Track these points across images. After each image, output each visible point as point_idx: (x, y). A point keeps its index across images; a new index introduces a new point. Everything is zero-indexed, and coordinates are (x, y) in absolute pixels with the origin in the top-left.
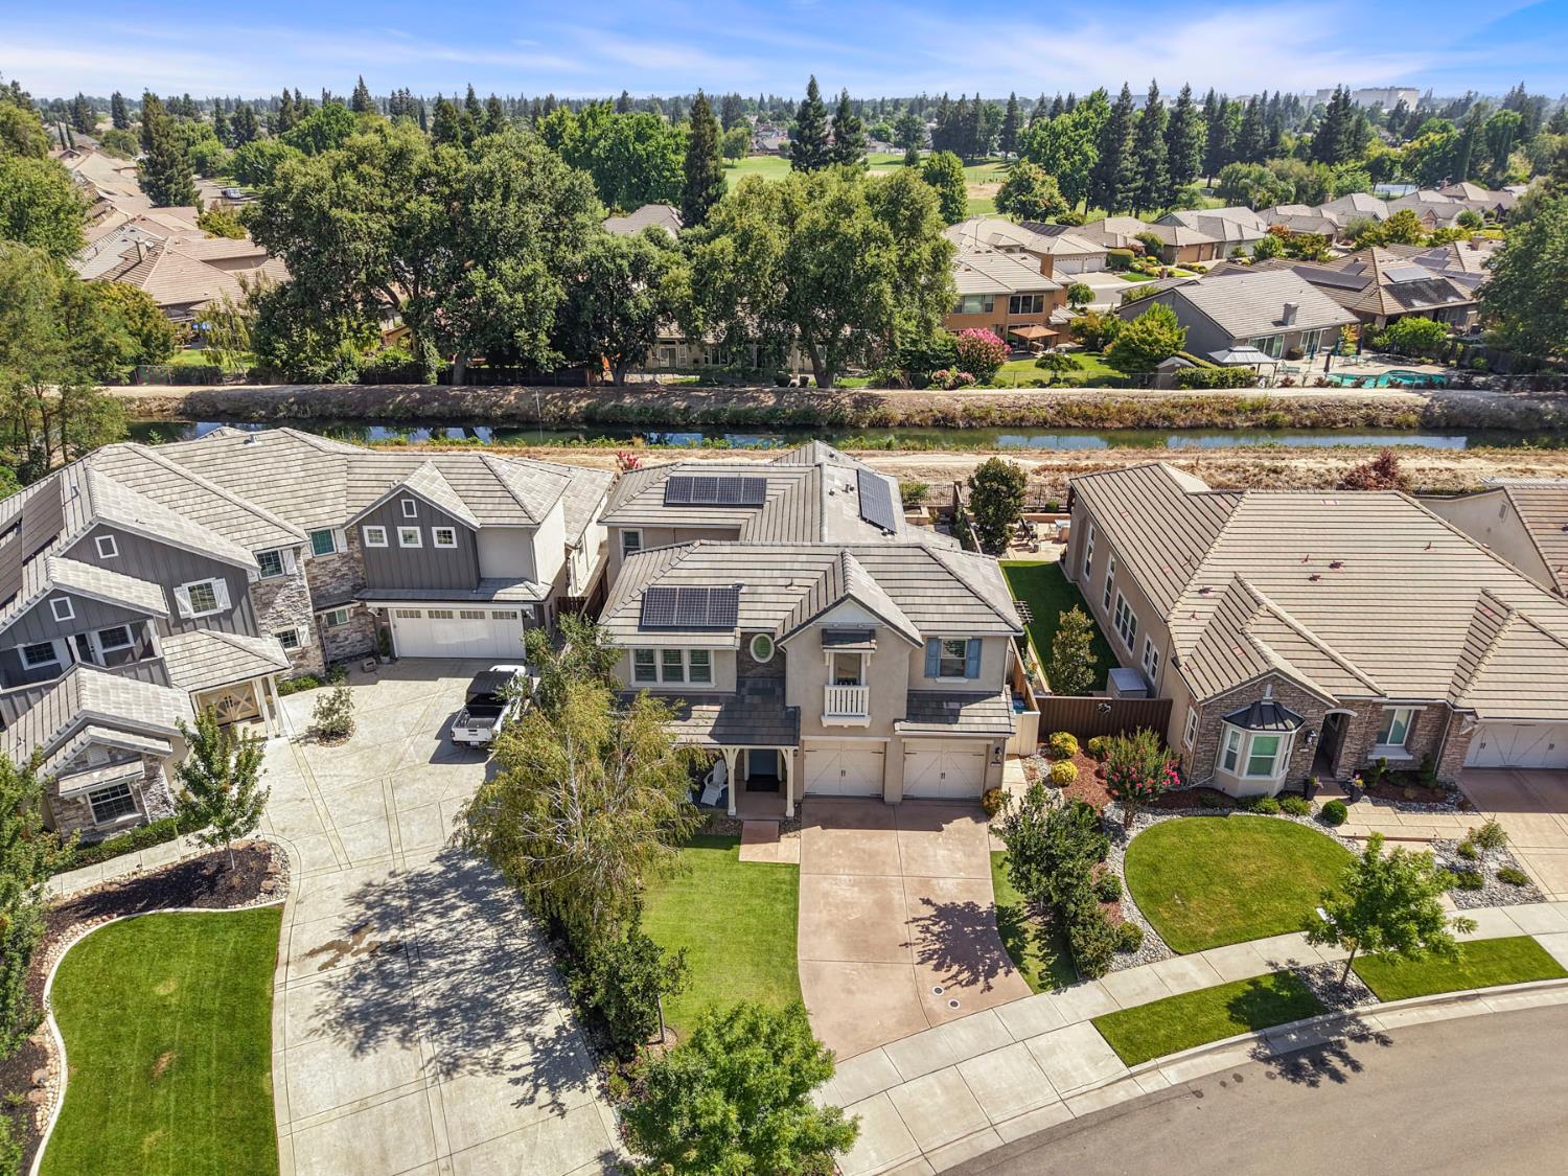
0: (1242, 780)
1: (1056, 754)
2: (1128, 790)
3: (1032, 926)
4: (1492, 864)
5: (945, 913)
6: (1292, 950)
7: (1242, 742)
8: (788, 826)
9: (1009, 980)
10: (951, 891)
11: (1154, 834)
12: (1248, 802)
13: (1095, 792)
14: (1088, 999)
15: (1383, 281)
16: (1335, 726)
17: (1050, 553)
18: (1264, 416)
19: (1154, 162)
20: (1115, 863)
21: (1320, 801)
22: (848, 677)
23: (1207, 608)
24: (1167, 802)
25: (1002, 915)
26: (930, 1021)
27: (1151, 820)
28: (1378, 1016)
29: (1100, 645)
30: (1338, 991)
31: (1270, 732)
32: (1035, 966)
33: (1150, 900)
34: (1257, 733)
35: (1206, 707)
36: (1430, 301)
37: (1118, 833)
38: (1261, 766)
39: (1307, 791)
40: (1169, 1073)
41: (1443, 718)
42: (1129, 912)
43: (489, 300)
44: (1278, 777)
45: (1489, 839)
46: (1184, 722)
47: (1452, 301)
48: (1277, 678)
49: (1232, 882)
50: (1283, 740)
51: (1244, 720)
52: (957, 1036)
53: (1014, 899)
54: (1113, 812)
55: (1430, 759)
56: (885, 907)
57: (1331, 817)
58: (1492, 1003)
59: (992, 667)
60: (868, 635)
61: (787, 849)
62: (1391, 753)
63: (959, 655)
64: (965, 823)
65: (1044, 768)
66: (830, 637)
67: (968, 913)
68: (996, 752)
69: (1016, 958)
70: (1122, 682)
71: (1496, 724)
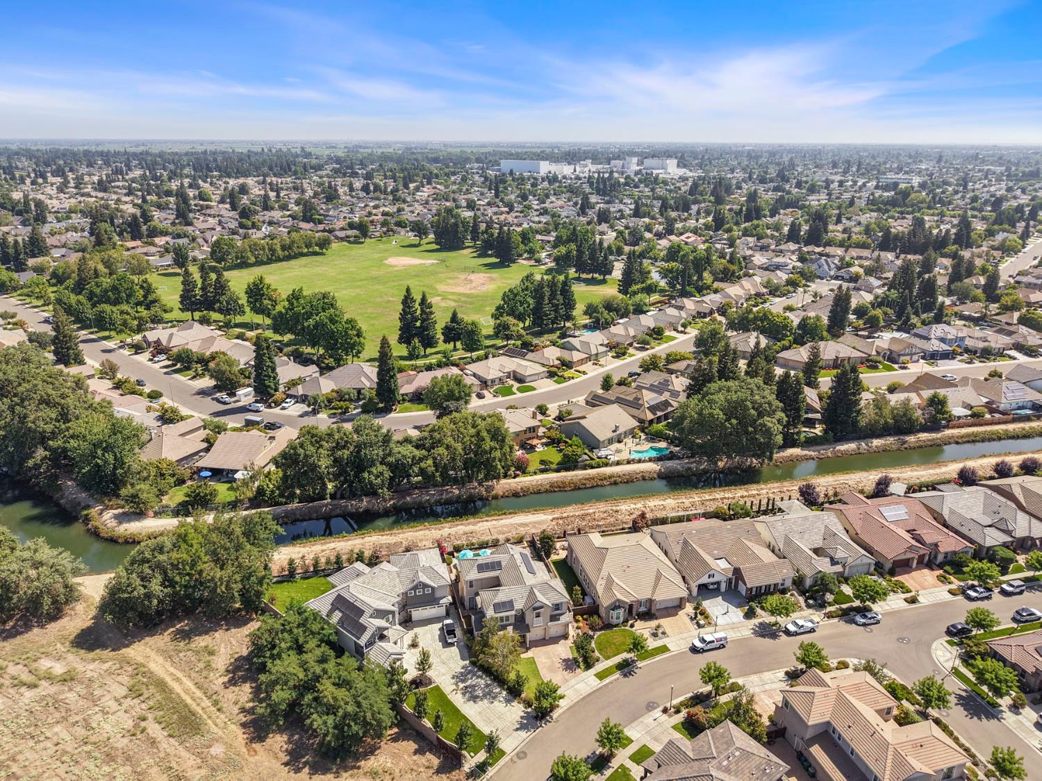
0: (615, 621)
1: (577, 621)
2: (592, 628)
3: (580, 660)
4: (660, 631)
5: (564, 660)
6: (625, 655)
7: (614, 613)
8: (528, 649)
9: (578, 671)
10: (564, 656)
11: (599, 636)
12: (616, 626)
13: (587, 629)
14: (592, 671)
15: (647, 405)
16: (631, 606)
17: (563, 554)
18: (613, 479)
19: (557, 305)
20: (593, 645)
21: (630, 622)
22: (538, 615)
23: (604, 582)
24: (601, 629)
25: (574, 659)
26: (567, 681)
27: (599, 633)
28: (640, 664)
29: (583, 590)
30: (633, 661)
31: (619, 611)
32: (583, 667)
33: (600, 651)
34: (616, 612)
35: (606, 608)
36: (662, 411)
37: (592, 637)
38: (618, 618)
39: (627, 621)
40: (607, 680)
41: (650, 601)
42: (597, 654)
43: (371, 483)
44: (622, 619)
45: (658, 627)
46: (602, 612)
47: (670, 409)
48: (618, 600)
49: (614, 644)
50: (621, 611)
51: (613, 610)
52: (573, 682)
53: (576, 655)
54: (591, 633)
55: (650, 610)
56: (553, 661)
57: (632, 626)
58: (658, 658)
59: (564, 607)
60: (542, 607)
61: (530, 654)
62: (642, 609)
63: (557, 607)
64: (563, 641)
65: (576, 625)
66: (535, 609)
67: (568, 660)
68: (567, 625)
69: (579, 667)
70: (588, 600)
71: (661, 602)
